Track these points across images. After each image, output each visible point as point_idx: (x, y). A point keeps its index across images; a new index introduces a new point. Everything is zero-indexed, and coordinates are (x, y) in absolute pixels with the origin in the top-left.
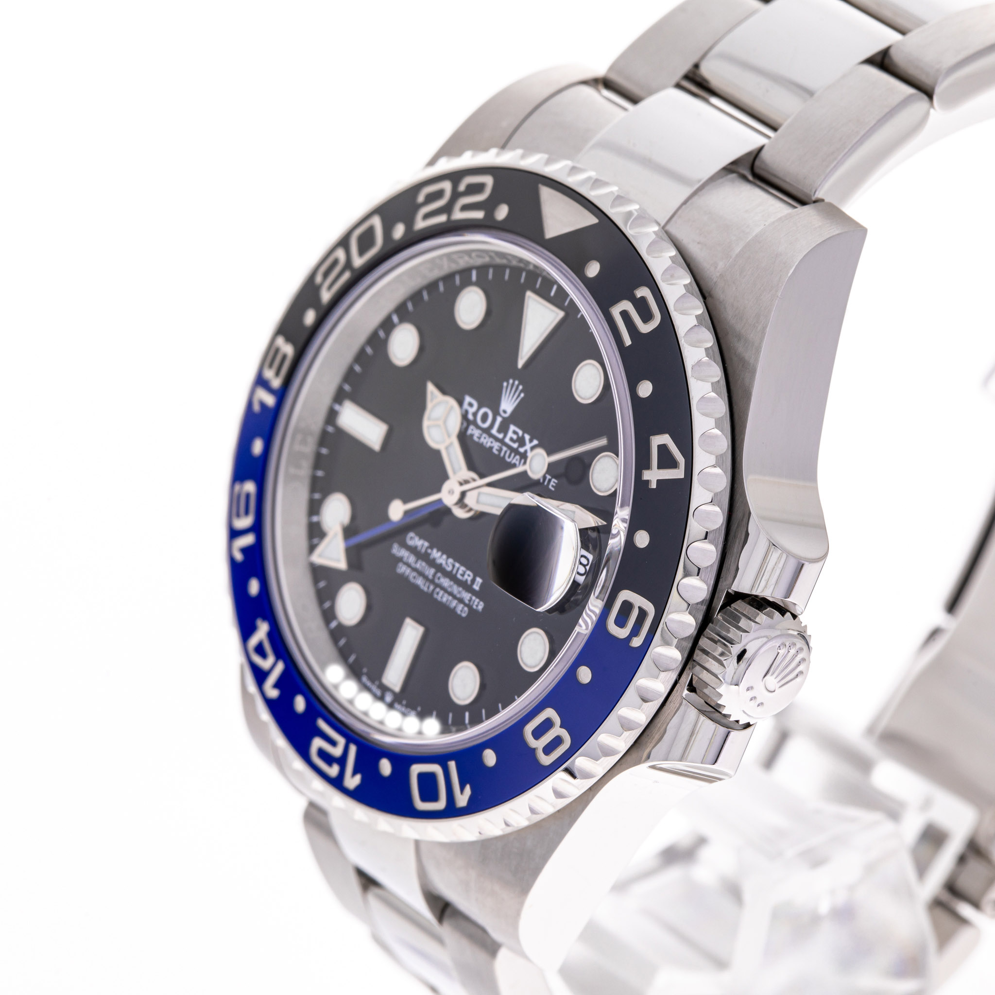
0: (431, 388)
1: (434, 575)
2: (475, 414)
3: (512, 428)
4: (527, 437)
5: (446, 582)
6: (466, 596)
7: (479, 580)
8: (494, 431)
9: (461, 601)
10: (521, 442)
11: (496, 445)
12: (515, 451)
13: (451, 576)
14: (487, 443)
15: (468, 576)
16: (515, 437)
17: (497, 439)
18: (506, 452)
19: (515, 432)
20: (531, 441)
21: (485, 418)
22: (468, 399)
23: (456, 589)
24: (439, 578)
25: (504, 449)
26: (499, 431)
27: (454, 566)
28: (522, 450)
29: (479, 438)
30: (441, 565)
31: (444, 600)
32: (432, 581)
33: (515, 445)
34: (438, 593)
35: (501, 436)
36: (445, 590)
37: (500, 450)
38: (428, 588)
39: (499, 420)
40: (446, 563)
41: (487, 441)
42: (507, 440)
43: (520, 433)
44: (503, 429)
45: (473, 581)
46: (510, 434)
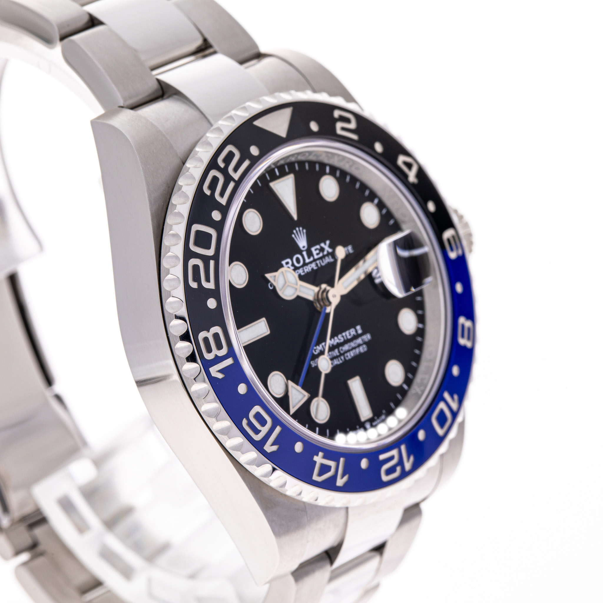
0: (268, 276)
1: (339, 352)
2: (293, 265)
3: (313, 249)
4: (322, 245)
5: (346, 347)
6: (359, 341)
7: (358, 327)
8: (307, 261)
9: (359, 345)
10: (322, 250)
11: (313, 265)
12: (324, 257)
13: (347, 341)
14: (309, 269)
15: (352, 332)
16: (318, 251)
17: (311, 263)
18: (320, 263)
19: (316, 250)
20: (325, 244)
21: (298, 260)
22: (284, 262)
23: (353, 344)
24: (342, 350)
25: (318, 262)
26: (309, 258)
27: (343, 337)
28: (325, 253)
29: (304, 272)
30: (338, 343)
31: (352, 355)
32: (341, 354)
33: (321, 255)
34: (347, 356)
35: (312, 259)
36: (349, 351)
37: (317, 265)
38: (341, 360)
39: (305, 253)
40: (339, 339)
41: (308, 269)
42: (316, 257)
43: (318, 247)
44: (310, 254)
45: (356, 331)
46: (315, 253)
